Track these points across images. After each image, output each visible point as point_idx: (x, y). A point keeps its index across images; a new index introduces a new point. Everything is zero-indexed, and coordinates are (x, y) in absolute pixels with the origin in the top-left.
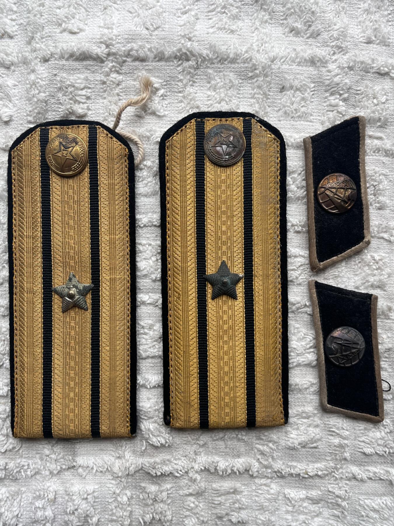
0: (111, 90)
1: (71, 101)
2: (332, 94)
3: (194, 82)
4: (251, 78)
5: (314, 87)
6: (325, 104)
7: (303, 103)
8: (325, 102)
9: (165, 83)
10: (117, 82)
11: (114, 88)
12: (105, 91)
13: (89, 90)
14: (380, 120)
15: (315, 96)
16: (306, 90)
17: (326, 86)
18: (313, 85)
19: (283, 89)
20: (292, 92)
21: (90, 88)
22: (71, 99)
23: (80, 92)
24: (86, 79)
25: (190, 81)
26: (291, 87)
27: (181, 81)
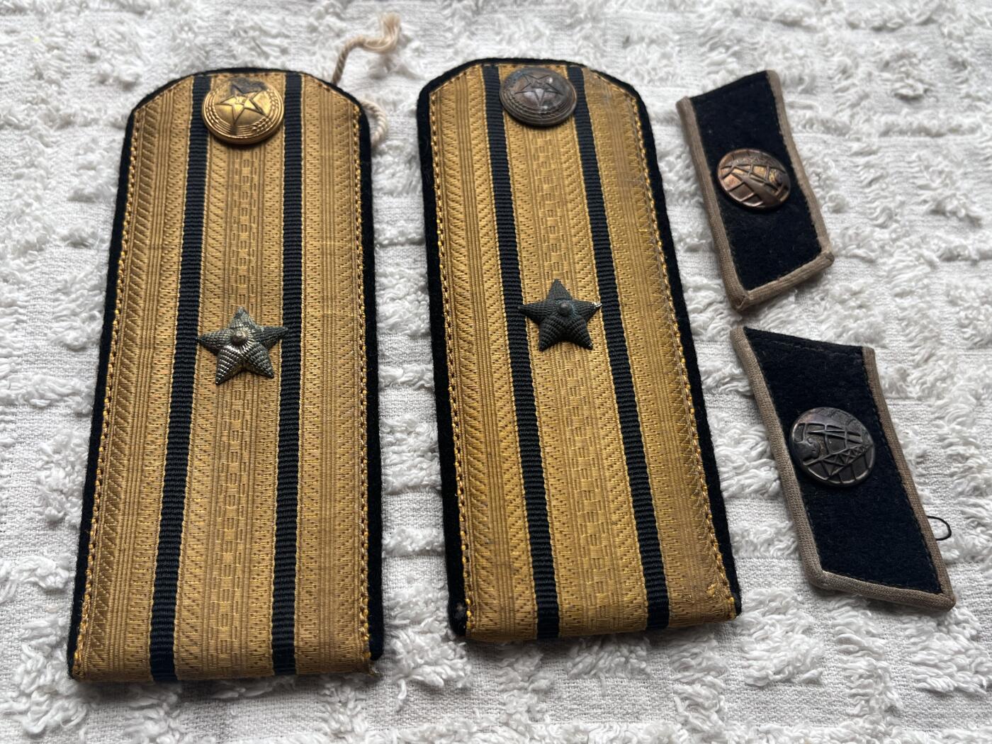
0: (327, 40)
1: (254, 53)
2: (712, 49)
3: (473, 34)
4: (571, 26)
5: (680, 40)
6: (702, 64)
7: (665, 62)
8: (702, 61)
9: (421, 33)
10: (336, 30)
11: (333, 38)
12: (314, 43)
13: (288, 41)
14: (801, 80)
15: (683, 53)
16: (666, 43)
17: (700, 37)
18: (677, 37)
19: (627, 42)
20: (644, 45)
21: (287, 37)
22: (252, 49)
23: (270, 40)
24: (283, 22)
25: (465, 30)
26: (642, 39)
27: (450, 29)
